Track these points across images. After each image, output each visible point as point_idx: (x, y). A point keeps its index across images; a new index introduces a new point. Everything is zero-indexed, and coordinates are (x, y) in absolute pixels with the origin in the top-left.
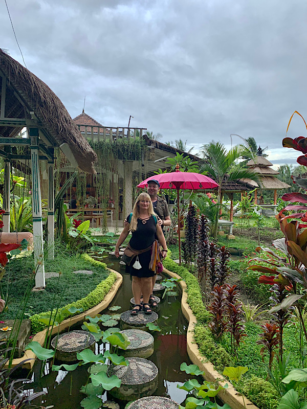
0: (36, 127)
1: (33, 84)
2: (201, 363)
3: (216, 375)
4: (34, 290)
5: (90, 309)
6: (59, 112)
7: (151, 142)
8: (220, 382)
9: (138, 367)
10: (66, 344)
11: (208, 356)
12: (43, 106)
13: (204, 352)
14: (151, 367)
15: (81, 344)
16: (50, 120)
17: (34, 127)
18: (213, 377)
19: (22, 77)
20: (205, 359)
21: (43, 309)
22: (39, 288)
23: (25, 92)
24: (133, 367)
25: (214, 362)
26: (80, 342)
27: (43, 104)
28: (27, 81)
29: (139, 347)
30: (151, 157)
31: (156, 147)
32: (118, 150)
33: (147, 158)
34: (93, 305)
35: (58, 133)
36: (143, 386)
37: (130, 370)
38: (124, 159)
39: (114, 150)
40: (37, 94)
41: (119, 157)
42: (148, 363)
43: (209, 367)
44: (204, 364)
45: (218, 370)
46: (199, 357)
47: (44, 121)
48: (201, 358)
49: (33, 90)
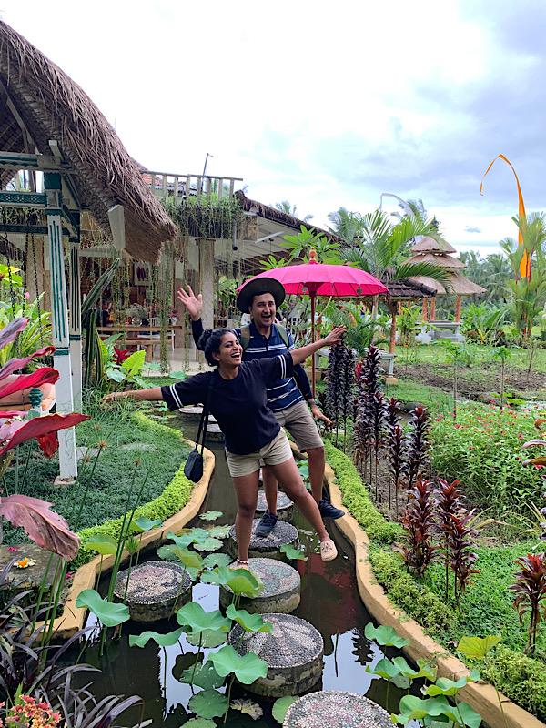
0: (57, 172)
1: (57, 85)
2: (397, 622)
3: (430, 644)
4: (57, 482)
5: (168, 518)
6: (107, 143)
7: (250, 205)
8: (440, 659)
9: (285, 633)
10: (140, 589)
11: (408, 610)
12: (75, 131)
13: (398, 601)
14: (309, 631)
15: (168, 588)
16: (90, 159)
17: (53, 172)
18: (425, 649)
19: (34, 68)
20: (404, 613)
21: (84, 522)
22: (66, 480)
23: (39, 100)
24: (277, 633)
25: (420, 619)
26: (165, 585)
27: (77, 126)
28: (43, 78)
29: (278, 592)
30: (249, 234)
31: (260, 214)
32: (190, 218)
33: (242, 236)
34: (173, 511)
35: (106, 186)
36: (302, 669)
37: (271, 638)
38: (200, 234)
39: (182, 217)
40: (63, 106)
41: (190, 232)
42: (300, 623)
43: (414, 629)
44: (402, 624)
45: (431, 635)
46: (391, 611)
47: (76, 159)
48: (397, 613)
49: (55, 97)
